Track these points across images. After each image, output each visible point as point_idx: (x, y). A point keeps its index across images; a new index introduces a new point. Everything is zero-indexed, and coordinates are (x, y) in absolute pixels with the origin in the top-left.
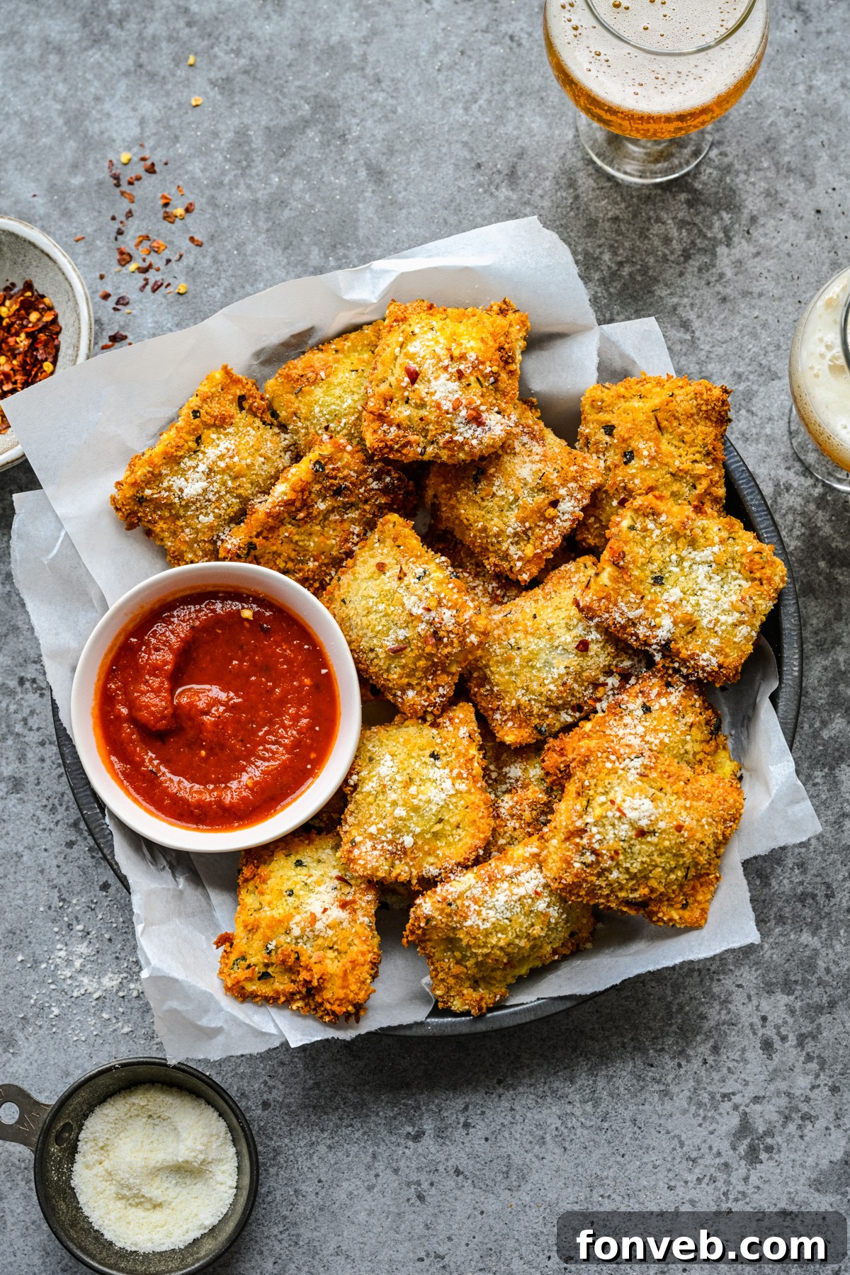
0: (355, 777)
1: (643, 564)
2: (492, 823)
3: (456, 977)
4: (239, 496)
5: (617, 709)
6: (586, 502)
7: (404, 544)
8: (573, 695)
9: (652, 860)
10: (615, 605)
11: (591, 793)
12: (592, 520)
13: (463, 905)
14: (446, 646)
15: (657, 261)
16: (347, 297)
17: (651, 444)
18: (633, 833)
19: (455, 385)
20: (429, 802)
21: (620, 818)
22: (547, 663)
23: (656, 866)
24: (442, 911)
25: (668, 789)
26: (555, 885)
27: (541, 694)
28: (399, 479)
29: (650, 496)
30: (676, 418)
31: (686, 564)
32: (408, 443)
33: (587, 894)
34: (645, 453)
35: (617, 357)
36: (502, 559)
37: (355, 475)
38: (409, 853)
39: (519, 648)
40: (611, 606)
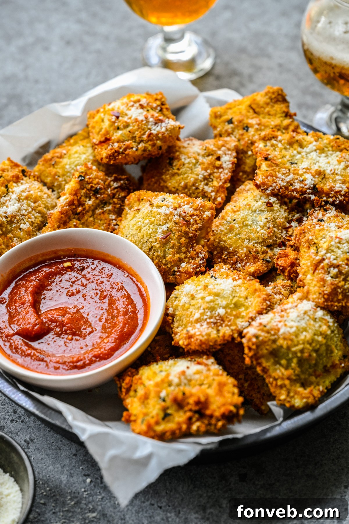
0: (171, 309)
1: (281, 158)
4: (39, 212)
6: (234, 154)
8: (276, 237)
10: (277, 177)
12: (241, 174)
13: (273, 325)
14: (193, 225)
17: (255, 119)
19: (141, 111)
20: (223, 290)
21: (340, 242)
22: (254, 221)
24: (262, 330)
26: (321, 301)
27: (258, 238)
30: (262, 107)
31: (303, 154)
34: (254, 123)
37: (102, 182)
38: (225, 319)
39: (234, 220)
40: (274, 178)
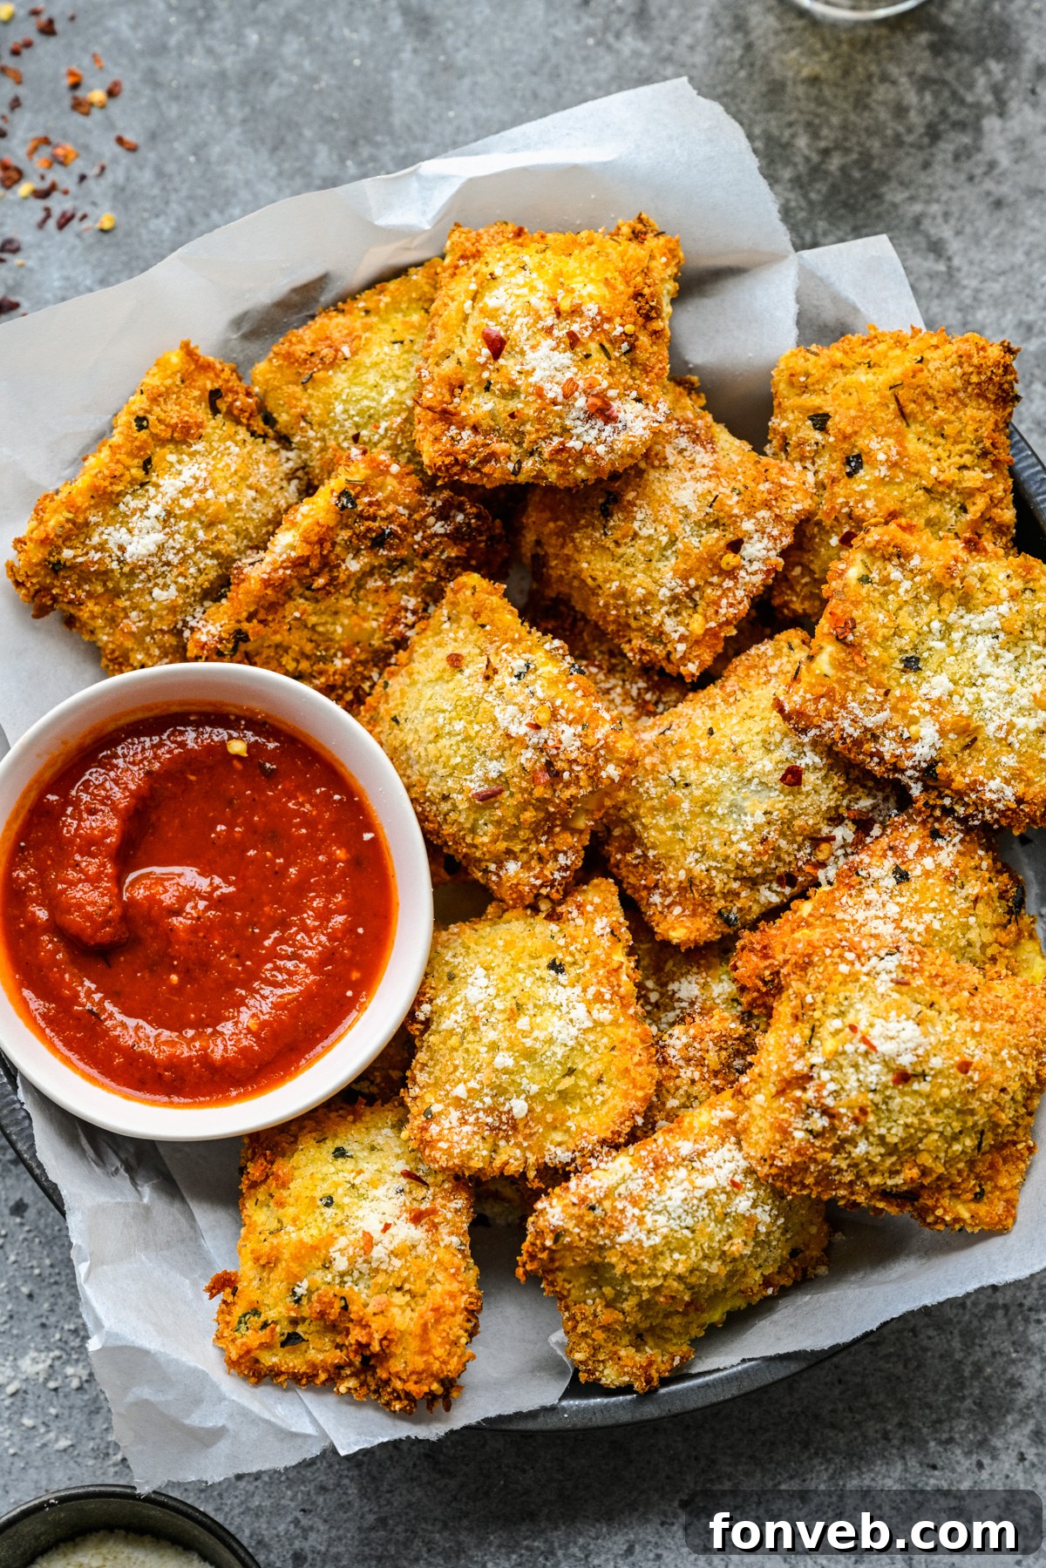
0: (426, 1008)
1: (886, 639)
2: (656, 1072)
3: (606, 1328)
4: (217, 555)
5: (852, 878)
6: (786, 541)
7: (492, 622)
8: (779, 859)
9: (922, 1122)
10: (843, 706)
11: (817, 1014)
12: (797, 571)
13: (614, 1208)
14: (567, 785)
15: (885, 145)
16: (381, 222)
17: (890, 441)
18: (888, 1078)
19: (565, 358)
20: (551, 1041)
21: (866, 1053)
22: (735, 807)
23: (929, 1131)
24: (580, 1219)
25: (943, 1004)
26: (763, 1170)
27: (726, 859)
28: (478, 516)
29: (893, 526)
30: (930, 398)
31: (956, 636)
32: (492, 456)
33: (817, 1183)
34: (881, 457)
35: (827, 303)
36: (652, 641)
37: (406, 512)
38: (520, 1127)
39: (687, 785)
40: (835, 708)
